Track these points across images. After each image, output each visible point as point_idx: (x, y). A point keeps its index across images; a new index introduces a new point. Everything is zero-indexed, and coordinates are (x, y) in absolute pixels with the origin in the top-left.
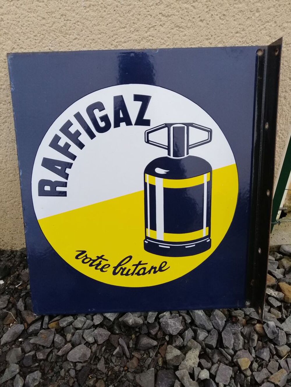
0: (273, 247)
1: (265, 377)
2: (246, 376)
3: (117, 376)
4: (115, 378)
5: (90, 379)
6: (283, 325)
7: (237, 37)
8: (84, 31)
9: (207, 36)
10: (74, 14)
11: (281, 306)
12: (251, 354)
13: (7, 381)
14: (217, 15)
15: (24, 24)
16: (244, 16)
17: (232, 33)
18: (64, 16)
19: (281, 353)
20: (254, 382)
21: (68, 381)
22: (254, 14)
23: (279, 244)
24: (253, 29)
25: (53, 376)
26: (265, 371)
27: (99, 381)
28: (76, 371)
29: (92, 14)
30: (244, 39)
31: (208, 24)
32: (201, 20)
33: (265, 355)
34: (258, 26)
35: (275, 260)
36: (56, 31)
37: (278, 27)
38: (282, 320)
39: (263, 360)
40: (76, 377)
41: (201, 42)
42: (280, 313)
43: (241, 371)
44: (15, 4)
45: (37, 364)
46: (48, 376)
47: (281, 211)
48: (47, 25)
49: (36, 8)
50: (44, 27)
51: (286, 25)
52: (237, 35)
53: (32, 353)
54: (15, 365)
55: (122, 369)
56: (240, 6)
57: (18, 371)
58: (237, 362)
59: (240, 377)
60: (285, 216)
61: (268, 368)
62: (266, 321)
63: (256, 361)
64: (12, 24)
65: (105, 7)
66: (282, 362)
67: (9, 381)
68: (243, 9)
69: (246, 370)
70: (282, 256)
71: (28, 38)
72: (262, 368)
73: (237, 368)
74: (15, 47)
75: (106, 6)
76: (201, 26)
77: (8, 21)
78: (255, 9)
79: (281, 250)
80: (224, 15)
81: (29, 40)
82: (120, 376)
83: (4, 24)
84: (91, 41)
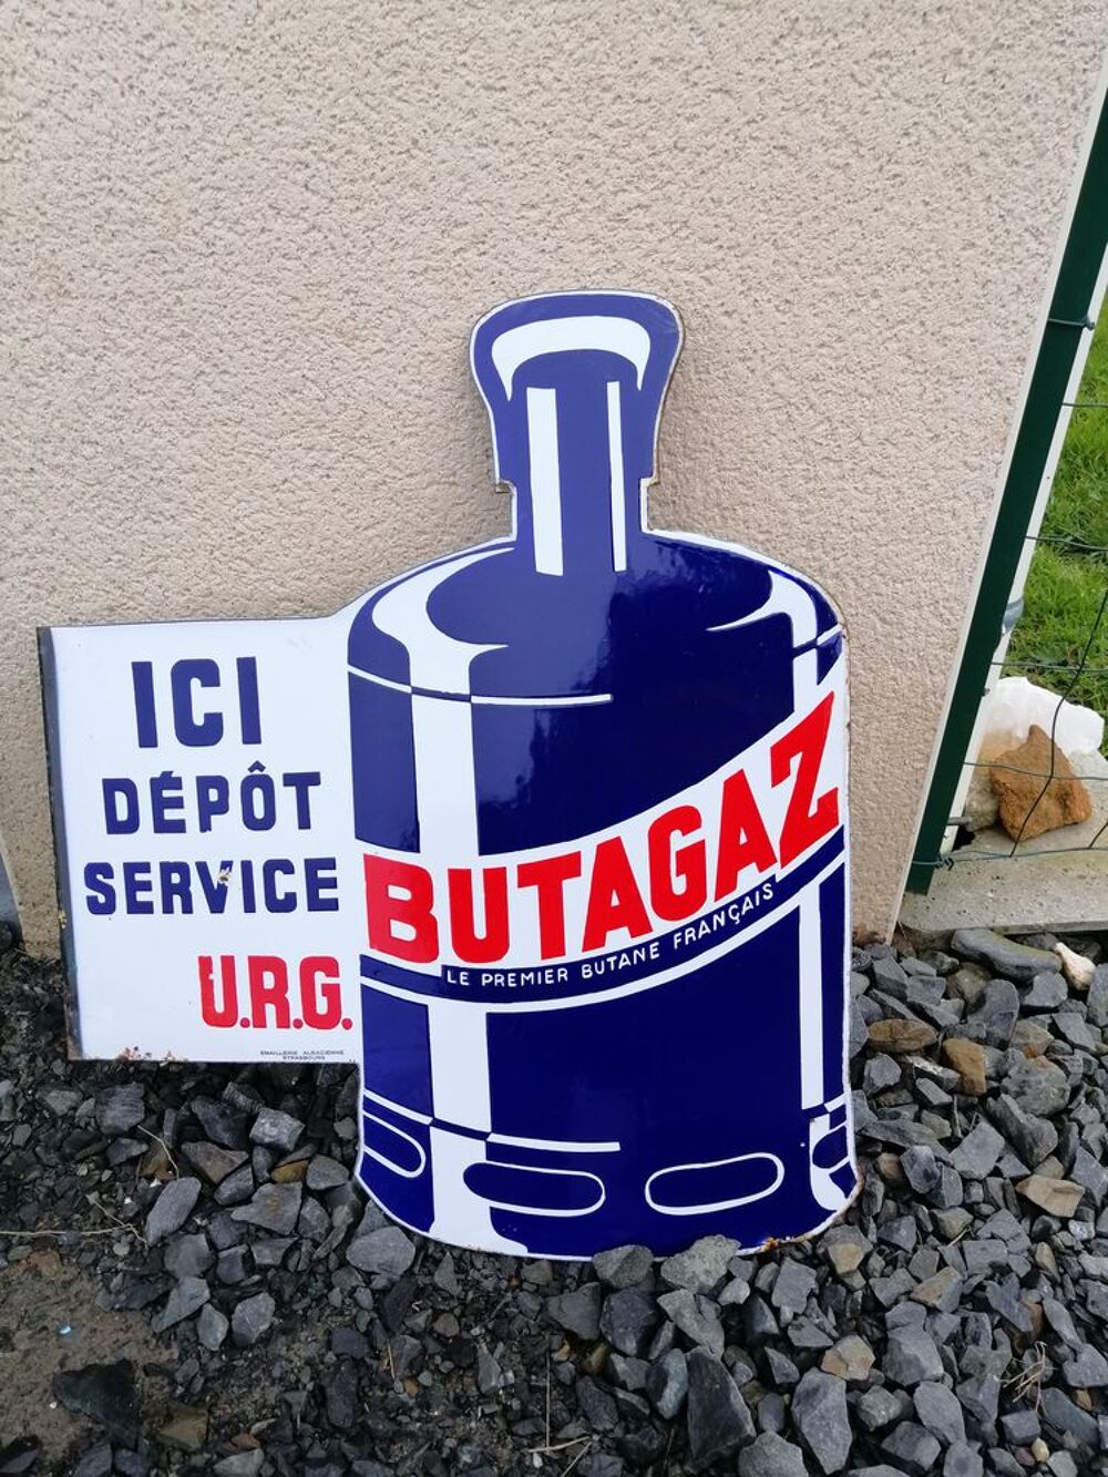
0: (931, 935)
1: (903, 1291)
2: (850, 1291)
3: (491, 1304)
4: (486, 1309)
5: (415, 1312)
6: (954, 1156)
7: (821, 355)
8: (404, 333)
9: (742, 351)
10: (379, 290)
11: (952, 1104)
12: (866, 1236)
13: (176, 1325)
14: (769, 301)
15: (238, 313)
16: (840, 305)
17: (809, 345)
18: (352, 295)
19: (948, 1228)
20: (871, 1304)
21: (354, 1319)
22: (866, 303)
23: (949, 927)
24: (865, 337)
25: (310, 1307)
26: (901, 1274)
27: (442, 1318)
28: (374, 1292)
29: (433, 289)
30: (842, 363)
31: (745, 322)
32: (726, 312)
33: (905, 1234)
34: (877, 330)
35: (938, 975)
36: (327, 330)
37: (928, 334)
38: (951, 1143)
39: (898, 1248)
40: (376, 1309)
41: (726, 366)
42: (947, 1122)
43: (838, 1279)
44: (221, 264)
45: (256, 1278)
46: (295, 1307)
47: (956, 828)
48: (304, 316)
49: (276, 273)
50: (294, 320)
51: (948, 331)
52: (824, 351)
53: (241, 1250)
54: (197, 1280)
55: (504, 1284)
56: (830, 281)
57: (207, 1294)
58: (826, 1254)
59: (836, 1292)
60: (969, 843)
61: (910, 1267)
62: (907, 1145)
63: (880, 1253)
64: (204, 311)
65: (467, 274)
66: (950, 1251)
67: (183, 1326)
68: (837, 290)
69: (849, 1274)
70: (957, 961)
71: (246, 347)
72: (895, 1268)
73: (825, 1269)
74: (207, 370)
75: (470, 270)
76: (725, 328)
77: (195, 305)
78: (869, 290)
79: (955, 945)
80: (787, 301)
81: (247, 352)
82: (498, 1302)
83: (184, 312)
84: (422, 358)
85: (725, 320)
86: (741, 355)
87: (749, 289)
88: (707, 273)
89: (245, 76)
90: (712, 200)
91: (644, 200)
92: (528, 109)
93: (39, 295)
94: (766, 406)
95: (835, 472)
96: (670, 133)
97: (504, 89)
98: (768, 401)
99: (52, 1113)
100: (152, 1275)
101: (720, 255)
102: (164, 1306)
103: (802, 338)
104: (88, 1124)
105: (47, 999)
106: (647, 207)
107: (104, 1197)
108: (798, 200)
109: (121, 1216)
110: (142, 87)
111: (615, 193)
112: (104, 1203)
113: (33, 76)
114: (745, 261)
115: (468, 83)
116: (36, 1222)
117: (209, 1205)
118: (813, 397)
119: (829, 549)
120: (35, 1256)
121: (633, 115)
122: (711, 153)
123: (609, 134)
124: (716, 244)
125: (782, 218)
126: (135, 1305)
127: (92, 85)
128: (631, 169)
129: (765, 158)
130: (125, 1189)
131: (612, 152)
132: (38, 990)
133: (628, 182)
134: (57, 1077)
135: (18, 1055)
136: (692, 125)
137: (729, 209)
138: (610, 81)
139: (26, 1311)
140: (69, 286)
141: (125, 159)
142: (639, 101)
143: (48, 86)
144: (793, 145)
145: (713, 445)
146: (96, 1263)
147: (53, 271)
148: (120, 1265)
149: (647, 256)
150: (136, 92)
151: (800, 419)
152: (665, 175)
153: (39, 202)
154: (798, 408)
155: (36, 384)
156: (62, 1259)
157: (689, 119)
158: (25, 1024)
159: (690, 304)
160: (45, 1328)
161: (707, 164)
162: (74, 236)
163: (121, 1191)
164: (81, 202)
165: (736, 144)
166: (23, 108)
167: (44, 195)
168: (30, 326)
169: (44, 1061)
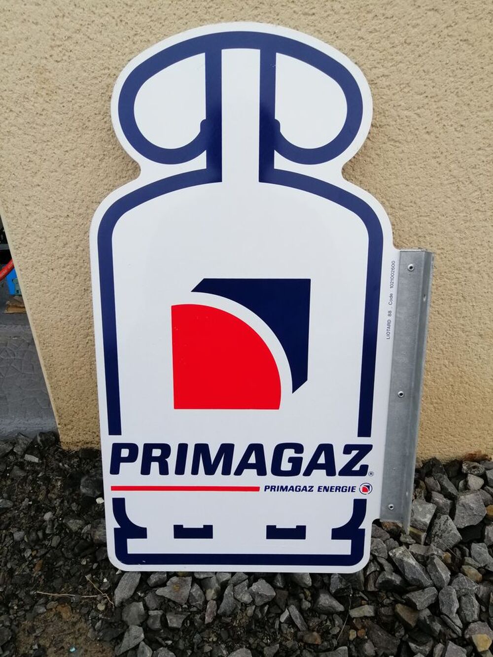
85: (426, 137)
86: (434, 155)
87: (441, 119)
88: (418, 111)
89: (178, 13)
90: (424, 71)
91: (386, 72)
92: (326, 25)
93: (73, 129)
94: (446, 182)
95: (482, 217)
96: (402, 35)
97: (314, 14)
98: (447, 180)
99: (71, 530)
100: (116, 622)
101: (426, 101)
102: (121, 641)
103: (468, 145)
104: (87, 537)
105: (70, 471)
106: (388, 76)
107: (94, 577)
108: (472, 70)
109: (102, 589)
110: (126, 21)
111: (371, 70)
112: (94, 581)
113: (72, 17)
114: (439, 104)
115: (294, 12)
116: (61, 588)
117: (145, 586)
118: (472, 177)
119: (475, 258)
120: (59, 608)
121: (383, 26)
122: (425, 45)
123: (370, 37)
124: (425, 95)
125: (462, 80)
126: (107, 639)
127: (102, 21)
128: (380, 56)
129: (455, 47)
130: (104, 574)
131: (370, 47)
132: (66, 466)
133: (378, 63)
134: (73, 511)
135: (56, 499)
136: (416, 30)
137: (433, 76)
138: (371, 7)
139: (54, 637)
140: (87, 124)
141: (117, 58)
142: (387, 18)
143: (81, 22)
144: (471, 39)
145: (415, 203)
146: (89, 613)
147: (80, 117)
148: (100, 616)
149: (386, 102)
150: (123, 23)
151: (464, 189)
152: (399, 58)
153: (74, 82)
154: (463, 183)
155: (71, 174)
156: (72, 610)
157: (414, 27)
158: (59, 483)
159: (408, 128)
160: (63, 648)
161: (422, 51)
162: (91, 99)
163: (102, 574)
164: (95, 81)
165: (439, 40)
166: (68, 34)
167: (77, 78)
168: (68, 144)
169: (68, 502)
